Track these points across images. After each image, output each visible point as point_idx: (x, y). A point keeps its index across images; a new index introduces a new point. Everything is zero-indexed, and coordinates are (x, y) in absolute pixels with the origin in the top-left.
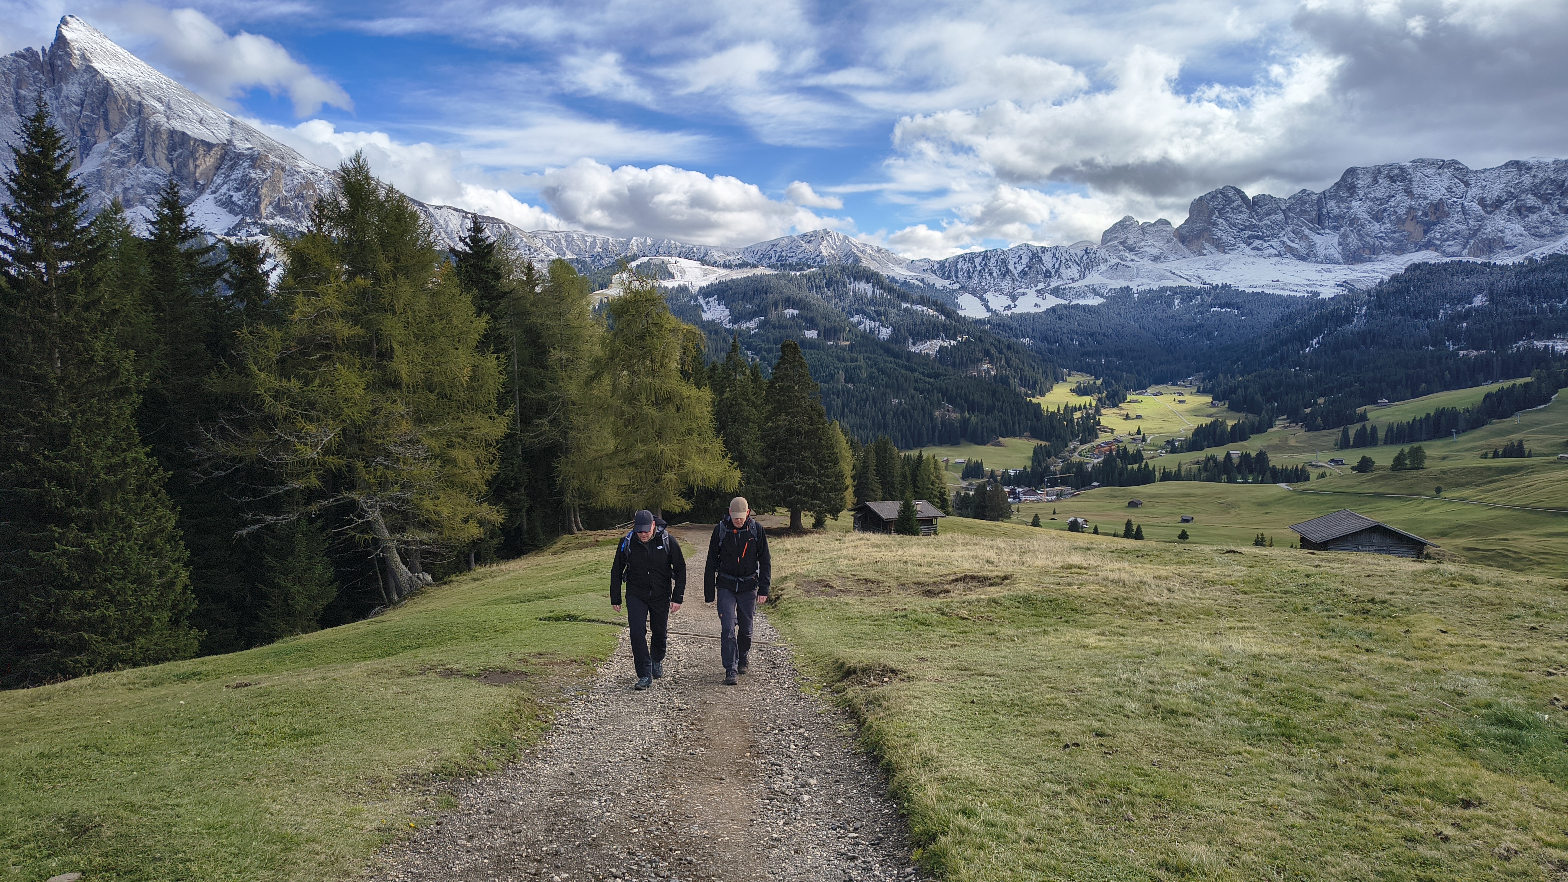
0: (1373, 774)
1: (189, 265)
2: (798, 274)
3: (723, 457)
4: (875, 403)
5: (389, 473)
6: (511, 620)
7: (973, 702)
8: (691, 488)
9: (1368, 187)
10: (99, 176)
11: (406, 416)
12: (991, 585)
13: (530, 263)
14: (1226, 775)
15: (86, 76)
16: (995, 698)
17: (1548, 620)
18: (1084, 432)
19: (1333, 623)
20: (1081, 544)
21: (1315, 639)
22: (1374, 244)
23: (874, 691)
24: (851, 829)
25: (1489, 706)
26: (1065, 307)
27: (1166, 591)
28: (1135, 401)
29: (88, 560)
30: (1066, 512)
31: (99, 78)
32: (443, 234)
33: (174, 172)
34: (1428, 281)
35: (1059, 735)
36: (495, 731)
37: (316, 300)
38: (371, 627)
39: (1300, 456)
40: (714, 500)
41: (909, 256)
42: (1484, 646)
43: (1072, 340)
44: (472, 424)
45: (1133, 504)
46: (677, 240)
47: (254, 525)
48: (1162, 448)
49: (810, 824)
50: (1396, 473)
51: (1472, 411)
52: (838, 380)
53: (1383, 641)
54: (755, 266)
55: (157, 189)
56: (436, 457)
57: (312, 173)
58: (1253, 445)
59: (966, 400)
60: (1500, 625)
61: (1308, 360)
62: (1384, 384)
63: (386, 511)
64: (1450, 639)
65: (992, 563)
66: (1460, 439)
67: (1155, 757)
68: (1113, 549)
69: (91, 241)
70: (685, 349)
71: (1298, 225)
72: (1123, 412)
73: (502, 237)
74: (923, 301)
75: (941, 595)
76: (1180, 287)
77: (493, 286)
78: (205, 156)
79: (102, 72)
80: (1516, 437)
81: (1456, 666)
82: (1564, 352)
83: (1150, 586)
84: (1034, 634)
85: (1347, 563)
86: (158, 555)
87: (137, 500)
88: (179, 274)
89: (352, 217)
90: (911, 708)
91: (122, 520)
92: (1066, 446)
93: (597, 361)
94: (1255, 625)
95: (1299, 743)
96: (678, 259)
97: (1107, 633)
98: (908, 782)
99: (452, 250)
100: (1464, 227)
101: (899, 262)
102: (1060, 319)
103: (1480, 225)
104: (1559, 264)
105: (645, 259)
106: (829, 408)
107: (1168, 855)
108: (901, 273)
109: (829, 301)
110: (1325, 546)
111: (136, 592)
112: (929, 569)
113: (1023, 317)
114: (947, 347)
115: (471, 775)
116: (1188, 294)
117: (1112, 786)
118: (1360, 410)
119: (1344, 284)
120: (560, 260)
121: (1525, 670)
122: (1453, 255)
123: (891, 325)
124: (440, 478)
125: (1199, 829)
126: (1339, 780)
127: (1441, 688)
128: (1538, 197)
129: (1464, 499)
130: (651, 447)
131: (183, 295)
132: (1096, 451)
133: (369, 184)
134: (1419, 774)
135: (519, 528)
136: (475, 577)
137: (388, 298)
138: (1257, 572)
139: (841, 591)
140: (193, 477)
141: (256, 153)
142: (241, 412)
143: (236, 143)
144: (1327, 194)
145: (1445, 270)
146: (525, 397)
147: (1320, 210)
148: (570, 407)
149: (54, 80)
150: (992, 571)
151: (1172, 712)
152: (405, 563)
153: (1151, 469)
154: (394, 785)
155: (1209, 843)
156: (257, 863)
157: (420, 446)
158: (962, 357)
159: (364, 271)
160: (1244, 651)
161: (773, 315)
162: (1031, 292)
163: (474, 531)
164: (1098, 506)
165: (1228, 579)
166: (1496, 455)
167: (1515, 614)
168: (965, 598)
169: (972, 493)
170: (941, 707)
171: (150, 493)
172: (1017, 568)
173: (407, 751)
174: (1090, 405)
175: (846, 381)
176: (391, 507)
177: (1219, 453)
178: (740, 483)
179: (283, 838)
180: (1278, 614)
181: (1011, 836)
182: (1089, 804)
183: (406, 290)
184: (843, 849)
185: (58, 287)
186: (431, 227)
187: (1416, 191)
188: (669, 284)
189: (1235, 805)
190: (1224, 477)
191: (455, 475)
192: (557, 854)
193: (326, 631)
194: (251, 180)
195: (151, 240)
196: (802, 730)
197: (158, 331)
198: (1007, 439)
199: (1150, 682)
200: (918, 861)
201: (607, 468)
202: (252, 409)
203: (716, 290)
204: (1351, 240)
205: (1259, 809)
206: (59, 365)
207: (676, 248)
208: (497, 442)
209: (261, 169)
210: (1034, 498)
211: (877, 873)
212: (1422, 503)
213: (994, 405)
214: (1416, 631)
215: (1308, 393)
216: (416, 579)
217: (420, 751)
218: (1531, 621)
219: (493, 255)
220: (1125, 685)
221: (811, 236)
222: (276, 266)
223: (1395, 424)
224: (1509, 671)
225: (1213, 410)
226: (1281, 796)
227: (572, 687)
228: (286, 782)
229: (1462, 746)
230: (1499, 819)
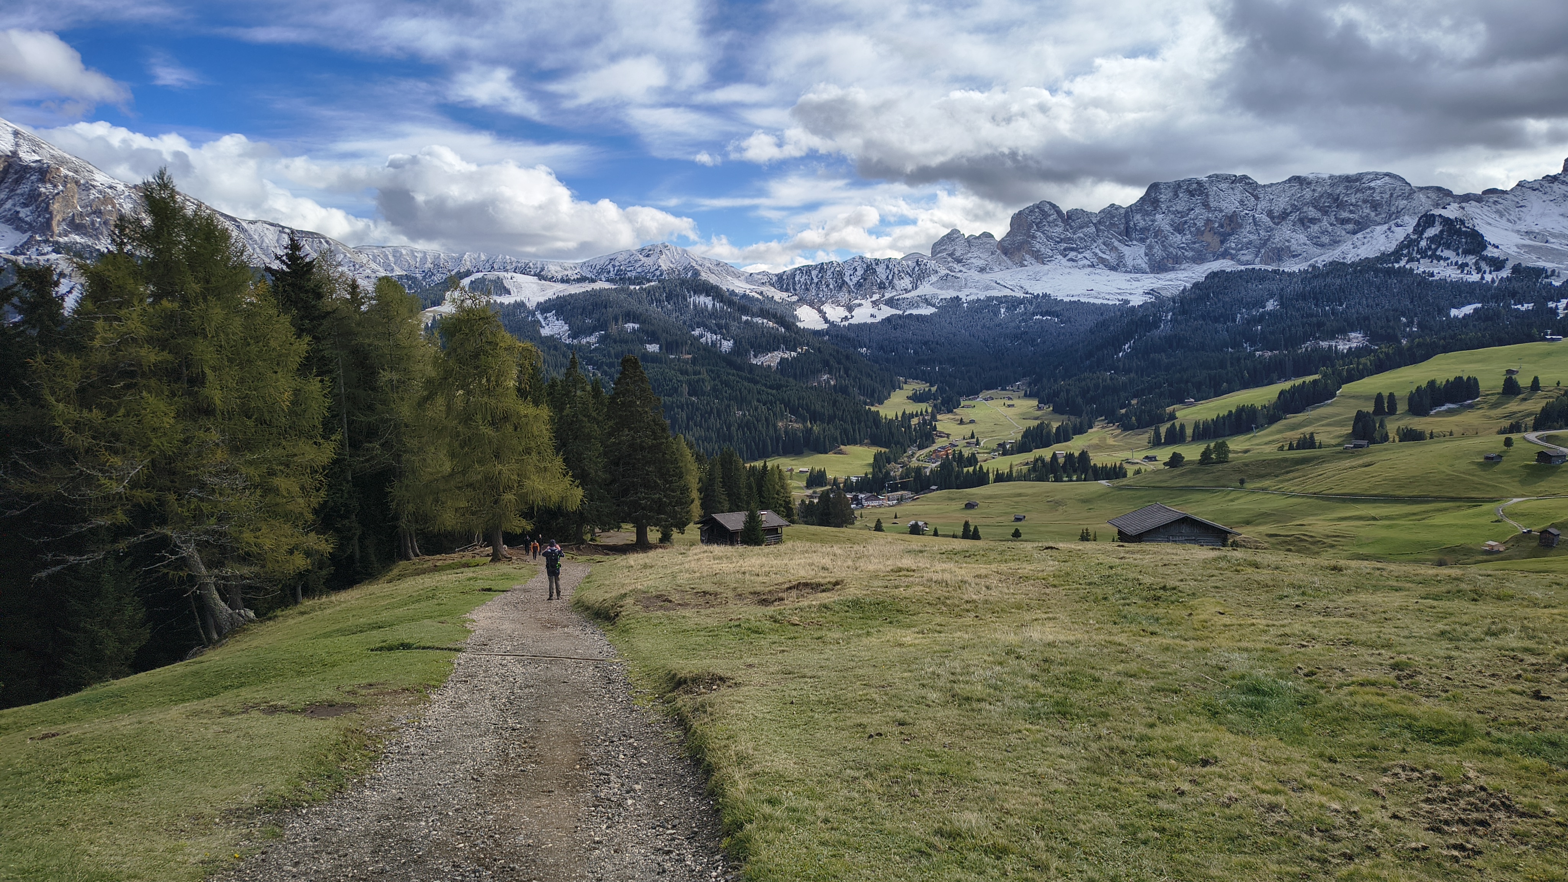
0: (1131, 742)
2: (638, 287)
3: (564, 476)
4: (719, 415)
5: (204, 505)
6: (340, 652)
7: (792, 703)
8: (531, 508)
9: (1170, 201)
11: (221, 444)
12: (824, 591)
13: (354, 281)
14: (1006, 751)
16: (812, 697)
17: (1311, 598)
18: (921, 438)
19: (1126, 610)
20: (916, 547)
21: (1109, 626)
22: (1177, 254)
23: (701, 699)
24: (670, 827)
25: (1243, 677)
26: (900, 316)
27: (984, 588)
28: (968, 407)
30: (907, 516)
32: (258, 250)
34: (1226, 288)
35: (865, 727)
36: (320, 763)
37: (118, 325)
38: (189, 669)
39: (1119, 455)
40: (556, 519)
41: (750, 269)
42: (1253, 625)
43: (907, 349)
44: (296, 451)
45: (970, 506)
46: (512, 255)
47: (55, 566)
48: (994, 451)
49: (632, 825)
50: (1203, 467)
51: (1269, 407)
52: (681, 395)
53: (1168, 624)
54: (593, 281)
56: (256, 487)
57: (111, 187)
58: (1076, 445)
59: (808, 410)
60: (1271, 604)
61: (1121, 364)
62: (1190, 384)
63: (201, 546)
64: (1226, 620)
65: (828, 569)
66: (1259, 434)
67: (948, 741)
68: (947, 550)
70: (521, 366)
71: (1109, 238)
72: (957, 417)
73: (323, 254)
74: (764, 313)
75: (776, 603)
76: (1005, 296)
77: (314, 306)
80: (1308, 430)
81: (1224, 644)
82: (1345, 351)
83: (970, 584)
84: (859, 636)
85: (1148, 554)
89: (157, 236)
90: (733, 712)
92: (905, 452)
93: (429, 382)
94: (1058, 615)
95: (1073, 719)
96: (514, 274)
97: (925, 631)
98: (724, 780)
99: (268, 269)
100: (1255, 237)
101: (737, 276)
102: (895, 329)
103: (1270, 236)
104: (1338, 270)
105: (480, 275)
106: (673, 421)
107: (944, 823)
108: (740, 287)
109: (669, 314)
110: (1139, 538)
112: (766, 579)
113: (860, 328)
114: (787, 359)
115: (296, 806)
116: (1012, 303)
117: (904, 768)
118: (1169, 409)
119: (1151, 292)
120: (386, 279)
121: (1282, 644)
122: (1248, 263)
123: (732, 337)
124: (260, 508)
125: (974, 799)
126: (1101, 749)
127: (1206, 664)
128: (1319, 210)
129: (1265, 489)
130: (488, 467)
132: (934, 456)
133: (175, 201)
134: (1169, 739)
135: (351, 556)
136: (303, 610)
137: (198, 321)
138: (1067, 567)
139: (679, 604)
141: (45, 165)
142: (37, 446)
143: (21, 155)
144: (1133, 208)
145: (1241, 277)
146: (353, 420)
147: (1127, 223)
148: (403, 429)
150: (825, 577)
151: (968, 699)
152: (225, 600)
153: (985, 471)
154: (217, 820)
155: (981, 810)
157: (238, 476)
158: (803, 369)
159: (171, 293)
160: (1041, 640)
161: (613, 329)
162: (867, 303)
163: (300, 562)
164: (937, 509)
165: (1041, 574)
166: (1291, 448)
167: (1285, 594)
168: (797, 605)
169: (816, 501)
170: (762, 709)
172: (850, 573)
173: (230, 788)
174: (926, 411)
175: (690, 394)
176: (207, 541)
177: (1046, 454)
178: (582, 500)
180: (1081, 604)
181: (810, 818)
182: (882, 785)
183: (217, 313)
184: (660, 844)
186: (244, 245)
187: (1213, 204)
188: (506, 300)
189: (1007, 777)
190: (1052, 476)
191: (277, 504)
193: (139, 675)
194: (40, 194)
196: (632, 740)
198: (848, 446)
199: (952, 674)
200: (727, 848)
201: (444, 491)
202: (49, 442)
203: (554, 305)
204: (1155, 250)
205: (1029, 778)
207: (511, 263)
208: (324, 468)
209: (52, 183)
210: (876, 503)
211: (689, 863)
212: (1228, 494)
213: (835, 415)
214: (1198, 614)
215: (1123, 394)
216: (237, 616)
217: (243, 786)
218: (1297, 600)
219: (313, 274)
220: (930, 678)
221: (650, 250)
222: (72, 288)
223: (1201, 422)
224: (1269, 646)
225: (1040, 413)
226: (1049, 767)
227: (402, 716)
228: (104, 824)
229: (1214, 713)
230: (1228, 774)
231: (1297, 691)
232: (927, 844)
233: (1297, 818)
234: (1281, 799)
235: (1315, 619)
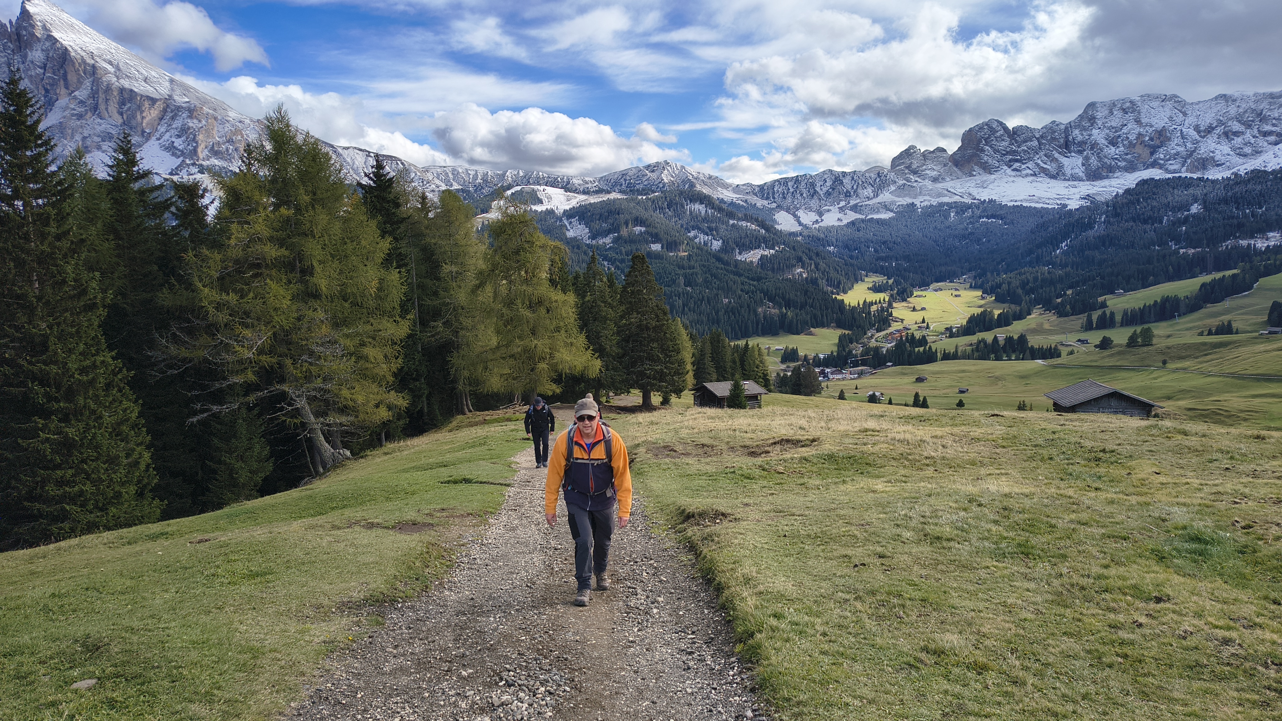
0: (1089, 580)
1: (141, 201)
2: (644, 197)
3: (586, 349)
4: (709, 302)
5: (312, 368)
6: (418, 484)
7: (785, 536)
8: (560, 375)
9: (1105, 118)
10: (61, 127)
11: (325, 321)
12: (803, 446)
13: (424, 194)
14: (977, 583)
15: (48, 44)
16: (802, 532)
17: (1239, 462)
18: (879, 322)
19: (1071, 469)
20: (877, 413)
21: (1057, 482)
22: (1111, 164)
23: (708, 530)
24: (690, 632)
25: (1185, 528)
26: (863, 221)
27: (941, 447)
28: (920, 296)
29: (67, 445)
30: (866, 387)
31: (58, 45)
32: (351, 171)
33: (124, 123)
34: (1154, 194)
35: (850, 558)
36: (409, 568)
37: (248, 228)
39: (1053, 338)
40: (580, 384)
41: (736, 181)
42: (1188, 483)
43: (869, 248)
44: (380, 327)
45: (920, 380)
46: (544, 171)
47: (203, 413)
48: (942, 334)
49: (658, 630)
50: (1130, 349)
51: (1191, 298)
52: (679, 286)
53: (1109, 481)
54: (609, 192)
55: (109, 137)
56: (351, 355)
57: (240, 122)
58: (1016, 329)
59: (783, 298)
60: (1202, 467)
61: (1058, 260)
62: (1120, 277)
63: (311, 400)
64: (1162, 479)
65: (804, 429)
66: (1181, 321)
67: (924, 572)
68: (902, 415)
69: (60, 183)
70: (552, 261)
71: (1049, 150)
72: (910, 305)
73: (400, 172)
74: (746, 218)
75: (763, 455)
76: (955, 202)
77: (394, 213)
78: (150, 109)
79: (61, 40)
80: (1225, 318)
81: (1163, 499)
82: (1263, 249)
83: (928, 443)
84: (836, 483)
85: (1086, 422)
86: (125, 440)
87: (105, 396)
88: (134, 209)
89: (276, 158)
90: (736, 541)
91: (93, 412)
92: (865, 334)
93: (481, 273)
94: (1009, 472)
95: (1035, 559)
96: (546, 187)
97: (893, 481)
98: (733, 597)
99: (359, 184)
100: (1182, 149)
101: (726, 186)
102: (858, 231)
103: (1196, 148)
104: (1259, 178)
105: (519, 188)
106: (672, 307)
107: (929, 642)
108: (728, 195)
109: (670, 219)
110: (1073, 409)
111: (108, 470)
112: (753, 436)
113: (829, 229)
114: (767, 256)
115: (393, 601)
116: (961, 208)
117: (889, 593)
118: (1100, 299)
119: (1087, 197)
120: (448, 191)
121: (1217, 501)
122: (1175, 172)
123: (721, 238)
124: (355, 371)
125: (953, 623)
126: (1062, 585)
127: (1150, 516)
128: (1243, 124)
129: (1184, 369)
130: (526, 342)
131: (139, 226)
132: (890, 338)
133: (290, 131)
134: (1124, 579)
135: (421, 412)
136: (386, 451)
137: (308, 225)
138: (1014, 431)
139: (683, 454)
140: (151, 375)
141: (193, 106)
142: (189, 321)
143: (176, 97)
144: (1073, 124)
145: (1168, 184)
146: (423, 304)
147: (1067, 137)
148: (460, 311)
149: (20, 48)
150: (803, 435)
151: (938, 538)
152: (328, 442)
153: (934, 350)
154: (334, 610)
155: (960, 633)
156: (233, 668)
157: (338, 346)
158: (779, 263)
159: (287, 203)
160: (998, 491)
161: (624, 232)
162: (835, 209)
163: (384, 414)
164: (892, 382)
165: (990, 436)
166: (1210, 333)
167: (1215, 458)
168: (781, 457)
169: (789, 374)
170: (760, 540)
171: (116, 389)
172: (824, 432)
173: (343, 585)
174: (884, 300)
175: (685, 285)
176: (315, 396)
177: (988, 336)
178: (600, 370)
179: (252, 649)
180: (1029, 463)
181: (810, 631)
182: (870, 607)
183: (322, 218)
184: (683, 646)
185: (34, 222)
186: (341, 166)
187: (1144, 121)
188: (539, 208)
189: (981, 605)
190: (992, 356)
191: (367, 369)
192: (463, 656)
193: (265, 498)
194: (189, 128)
195: (110, 181)
196: (652, 562)
197: (118, 256)
198: (817, 329)
199: (922, 516)
200: (740, 652)
201: (491, 360)
202: (198, 318)
203: (577, 212)
204: (1092, 161)
205: (1000, 608)
206: (37, 286)
207: (543, 178)
208: (401, 340)
209: (197, 119)
210: (840, 376)
211: (709, 662)
212: (1152, 373)
213: (806, 302)
214: (1136, 474)
215: (1059, 286)
216: (337, 455)
217: (352, 584)
218: (1226, 463)
219: (393, 188)
220: (903, 519)
221: (655, 167)
222: (214, 200)
223: (1129, 311)
224: (1204, 502)
225: (983, 302)
226: (1017, 598)
227: (469, 534)
228: (249, 609)
229: (1161, 558)
230: (1181, 610)
231: (1236, 541)
232: (915, 658)
233: (1251, 651)
234: (1234, 635)
235: (1245, 480)
